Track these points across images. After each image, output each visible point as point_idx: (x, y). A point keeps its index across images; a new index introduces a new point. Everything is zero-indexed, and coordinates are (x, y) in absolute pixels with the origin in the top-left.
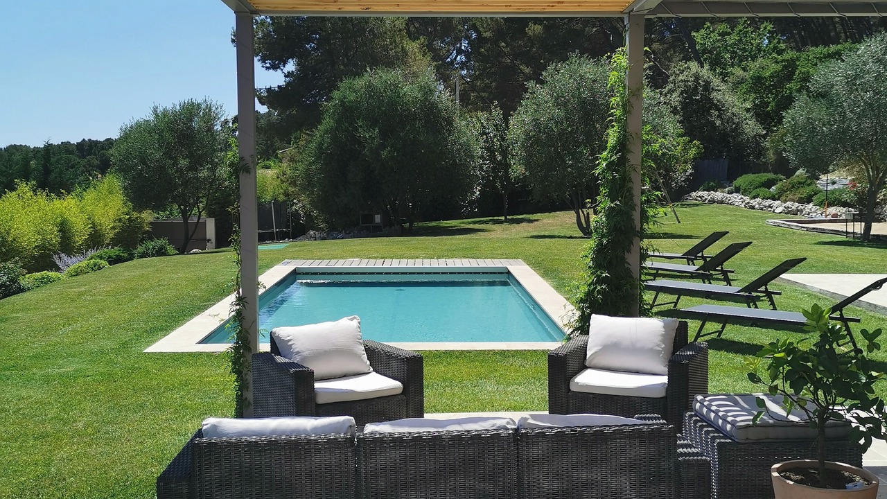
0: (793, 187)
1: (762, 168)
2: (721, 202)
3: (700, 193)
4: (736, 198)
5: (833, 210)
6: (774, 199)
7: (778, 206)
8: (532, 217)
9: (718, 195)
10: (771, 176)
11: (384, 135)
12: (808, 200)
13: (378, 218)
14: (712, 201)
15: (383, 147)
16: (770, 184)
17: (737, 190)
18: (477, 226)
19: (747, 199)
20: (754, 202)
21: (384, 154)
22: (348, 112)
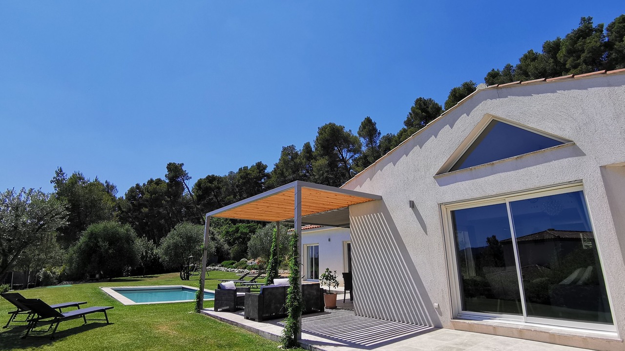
0: (241, 264)
1: (229, 259)
2: (218, 270)
3: (209, 267)
4: (223, 269)
5: (253, 271)
6: (234, 268)
7: (236, 270)
8: (156, 275)
9: (216, 268)
10: (233, 261)
11: (110, 244)
12: (245, 268)
13: (97, 276)
14: (214, 270)
15: (109, 248)
16: (233, 264)
17: (222, 266)
18: (140, 279)
19: (226, 269)
20: (229, 270)
21: (110, 251)
22: (93, 236)
